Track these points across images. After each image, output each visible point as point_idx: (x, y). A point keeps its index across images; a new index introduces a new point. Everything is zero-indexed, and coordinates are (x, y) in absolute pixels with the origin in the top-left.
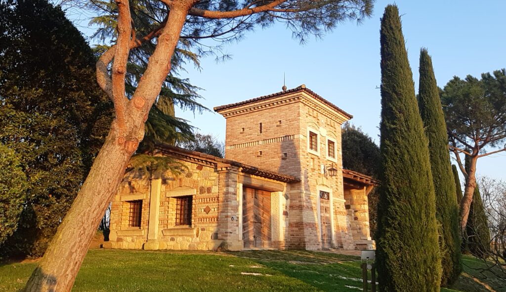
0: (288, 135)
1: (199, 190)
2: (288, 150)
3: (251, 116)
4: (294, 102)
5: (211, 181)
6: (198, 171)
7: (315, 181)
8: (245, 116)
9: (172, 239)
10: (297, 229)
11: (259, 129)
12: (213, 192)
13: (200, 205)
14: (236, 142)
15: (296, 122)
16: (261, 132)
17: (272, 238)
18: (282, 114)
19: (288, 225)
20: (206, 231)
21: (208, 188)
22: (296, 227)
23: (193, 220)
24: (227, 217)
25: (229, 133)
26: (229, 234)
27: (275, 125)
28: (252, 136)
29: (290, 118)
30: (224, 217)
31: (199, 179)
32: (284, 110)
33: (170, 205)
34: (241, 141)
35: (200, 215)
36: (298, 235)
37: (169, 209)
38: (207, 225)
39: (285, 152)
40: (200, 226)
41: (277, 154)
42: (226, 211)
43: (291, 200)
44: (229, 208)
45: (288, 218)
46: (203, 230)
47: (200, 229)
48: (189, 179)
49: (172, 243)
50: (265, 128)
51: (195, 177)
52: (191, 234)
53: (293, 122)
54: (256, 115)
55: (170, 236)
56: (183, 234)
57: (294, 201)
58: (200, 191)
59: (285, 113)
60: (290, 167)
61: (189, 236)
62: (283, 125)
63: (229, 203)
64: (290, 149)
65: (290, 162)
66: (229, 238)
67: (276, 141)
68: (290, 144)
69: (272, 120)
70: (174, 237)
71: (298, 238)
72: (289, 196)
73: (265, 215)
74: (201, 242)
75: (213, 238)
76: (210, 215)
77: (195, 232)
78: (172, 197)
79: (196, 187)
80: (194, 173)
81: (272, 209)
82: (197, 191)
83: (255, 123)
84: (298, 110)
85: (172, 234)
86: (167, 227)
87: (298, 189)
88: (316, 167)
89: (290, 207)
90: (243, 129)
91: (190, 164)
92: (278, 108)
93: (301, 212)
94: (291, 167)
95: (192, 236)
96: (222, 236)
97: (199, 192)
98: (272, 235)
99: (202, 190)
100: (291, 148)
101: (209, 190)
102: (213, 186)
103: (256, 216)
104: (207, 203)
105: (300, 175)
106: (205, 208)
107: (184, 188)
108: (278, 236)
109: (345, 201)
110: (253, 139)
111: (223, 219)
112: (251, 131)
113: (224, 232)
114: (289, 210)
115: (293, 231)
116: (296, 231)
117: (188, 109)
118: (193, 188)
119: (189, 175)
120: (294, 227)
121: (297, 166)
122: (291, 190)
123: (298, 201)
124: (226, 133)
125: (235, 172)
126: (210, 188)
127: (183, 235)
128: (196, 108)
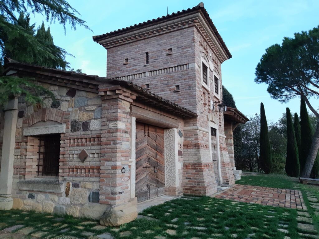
0: (180, 64)
1: (70, 126)
2: (181, 81)
3: (135, 45)
4: (187, 26)
5: (89, 113)
6: (68, 98)
7: (206, 116)
8: (129, 45)
9: (31, 197)
10: (194, 171)
11: (145, 59)
12: (91, 128)
13: (71, 148)
14: (118, 74)
15: (190, 49)
16: (147, 62)
17: (166, 182)
18: (173, 41)
19: (182, 166)
20: (80, 189)
21: (83, 123)
22: (192, 169)
23: (60, 171)
24: (114, 168)
25: (111, 65)
26: (117, 196)
27: (165, 53)
28: (137, 67)
29: (183, 45)
30: (110, 168)
31: (70, 109)
32: (174, 36)
33: (29, 147)
34: (125, 73)
35: (71, 163)
36: (196, 179)
37: (28, 153)
38: (81, 179)
39: (177, 84)
40: (72, 180)
41: (168, 86)
42: (113, 159)
43: (184, 137)
44: (118, 155)
45: (182, 159)
46: (76, 185)
47: (71, 184)
48: (55, 110)
49: (30, 201)
50: (152, 58)
51: (64, 107)
52: (57, 191)
53: (187, 50)
54: (141, 44)
55: (28, 191)
56: (46, 190)
57: (188, 139)
58: (72, 128)
59: (177, 39)
60: (183, 101)
61: (54, 193)
62: (175, 53)
63: (118, 146)
64: (183, 81)
65: (183, 95)
66: (117, 202)
67: (166, 72)
68: (183, 75)
69: (160, 48)
70: (34, 194)
71: (195, 182)
72: (183, 132)
73: (158, 156)
74: (72, 204)
75: (91, 200)
76: (88, 163)
77: (63, 188)
78: (31, 136)
79: (66, 122)
80: (63, 101)
81: (165, 148)
82: (67, 128)
83: (140, 52)
84: (192, 36)
85: (31, 189)
86: (25, 178)
87: (194, 126)
88: (207, 102)
89: (184, 145)
90: (127, 60)
91: (56, 88)
92: (168, 34)
93: (199, 151)
94: (186, 101)
95: (59, 194)
96: (106, 198)
97: (70, 129)
98: (166, 179)
99: (74, 126)
100: (185, 79)
101: (86, 126)
102: (93, 120)
103: (149, 159)
104: (82, 145)
105: (196, 110)
106: (79, 152)
107: (48, 123)
108: (174, 181)
109: (225, 137)
110: (139, 71)
111: (108, 171)
112: (136, 61)
113: (110, 192)
114: (183, 149)
115: (190, 174)
116: (192, 174)
117: (58, 22)
118: (60, 123)
119: (56, 104)
120: (190, 169)
121: (193, 100)
122: (184, 126)
123: (193, 139)
124: (107, 65)
125: (126, 99)
126: (87, 123)
127: (45, 192)
128: (68, 20)
